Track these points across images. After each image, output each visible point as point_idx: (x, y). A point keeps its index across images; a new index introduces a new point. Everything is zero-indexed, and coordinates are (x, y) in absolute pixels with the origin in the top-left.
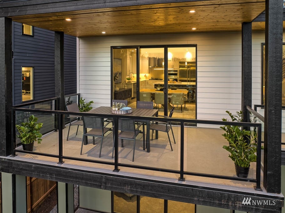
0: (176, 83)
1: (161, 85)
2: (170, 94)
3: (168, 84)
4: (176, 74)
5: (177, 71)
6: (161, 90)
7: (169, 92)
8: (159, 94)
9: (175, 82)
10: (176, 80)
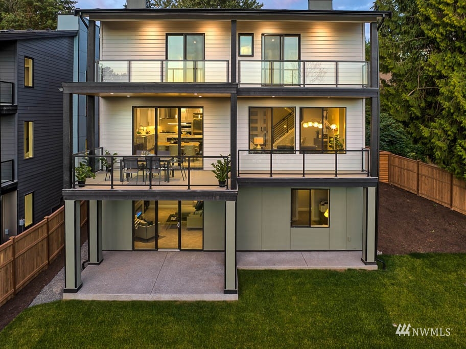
0: (190, 137)
1: (175, 139)
2: (183, 147)
3: (182, 137)
4: (189, 127)
5: (191, 123)
6: (175, 143)
7: (182, 145)
8: (173, 146)
9: (188, 135)
10: (190, 133)
